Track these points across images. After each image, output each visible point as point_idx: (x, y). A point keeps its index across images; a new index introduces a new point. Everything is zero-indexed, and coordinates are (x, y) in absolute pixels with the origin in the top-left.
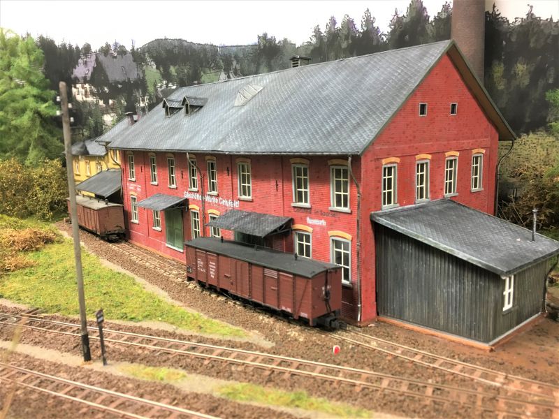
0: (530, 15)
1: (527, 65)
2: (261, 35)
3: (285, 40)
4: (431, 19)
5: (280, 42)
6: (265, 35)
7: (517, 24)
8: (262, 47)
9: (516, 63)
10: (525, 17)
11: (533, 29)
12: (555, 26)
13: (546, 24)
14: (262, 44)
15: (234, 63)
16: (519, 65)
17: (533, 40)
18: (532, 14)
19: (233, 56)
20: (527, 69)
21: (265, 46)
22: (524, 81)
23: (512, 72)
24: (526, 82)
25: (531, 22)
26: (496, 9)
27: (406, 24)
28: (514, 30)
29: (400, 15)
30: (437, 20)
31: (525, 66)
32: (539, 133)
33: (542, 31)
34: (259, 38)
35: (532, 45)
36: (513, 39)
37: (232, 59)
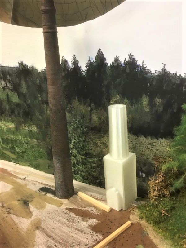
0: (164, 70)
1: (162, 100)
2: (20, 62)
3: (33, 67)
4: (109, 65)
5: (30, 68)
6: (22, 63)
7: (156, 74)
8: (21, 69)
9: (155, 98)
10: (161, 71)
11: (165, 78)
12: (178, 79)
13: (173, 77)
14: (21, 68)
15: (8, 76)
16: (157, 99)
17: (165, 85)
18: (165, 70)
19: (7, 72)
20: (161, 102)
21: (22, 68)
22: (160, 109)
23: (153, 103)
24: (161, 109)
25: (164, 74)
26: (144, 64)
27: (95, 66)
28: (154, 78)
29: (92, 61)
30: (112, 66)
31: (161, 100)
32: (168, 139)
33: (171, 80)
34: (19, 64)
35: (164, 88)
36: (154, 83)
37: (7, 74)
